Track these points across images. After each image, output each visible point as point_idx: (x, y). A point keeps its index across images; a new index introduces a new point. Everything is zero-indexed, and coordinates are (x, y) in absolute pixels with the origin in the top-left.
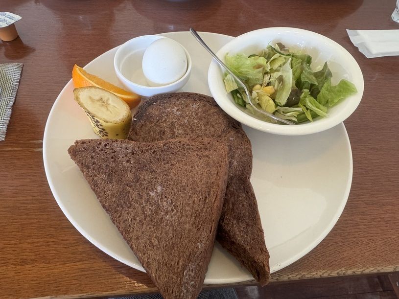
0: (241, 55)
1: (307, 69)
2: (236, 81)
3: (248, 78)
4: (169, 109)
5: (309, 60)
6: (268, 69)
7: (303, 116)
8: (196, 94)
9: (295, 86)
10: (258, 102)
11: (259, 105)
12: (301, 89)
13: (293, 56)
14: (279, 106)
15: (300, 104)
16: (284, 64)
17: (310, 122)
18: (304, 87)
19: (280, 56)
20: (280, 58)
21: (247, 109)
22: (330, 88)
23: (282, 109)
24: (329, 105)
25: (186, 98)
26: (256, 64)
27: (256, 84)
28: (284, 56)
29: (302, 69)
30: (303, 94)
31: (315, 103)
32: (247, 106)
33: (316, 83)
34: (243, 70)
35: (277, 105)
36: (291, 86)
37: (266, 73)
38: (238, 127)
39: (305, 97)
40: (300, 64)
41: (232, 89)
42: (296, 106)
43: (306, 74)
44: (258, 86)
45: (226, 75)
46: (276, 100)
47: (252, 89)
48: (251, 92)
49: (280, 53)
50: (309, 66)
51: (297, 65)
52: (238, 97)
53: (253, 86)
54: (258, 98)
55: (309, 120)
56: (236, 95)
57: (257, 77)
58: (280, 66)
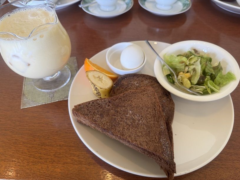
0: (173, 56)
1: (209, 65)
2: (169, 70)
3: (176, 68)
4: (133, 82)
5: (210, 60)
6: (188, 64)
7: (206, 91)
8: (148, 75)
9: (202, 74)
10: (181, 81)
11: (182, 83)
12: (206, 76)
13: (201, 57)
14: (193, 84)
15: (204, 84)
16: (197, 61)
17: (210, 94)
18: (207, 75)
19: (194, 57)
20: (195, 58)
21: (175, 85)
22: (222, 76)
23: (195, 86)
24: (221, 85)
25: (142, 77)
26: (181, 61)
27: (181, 72)
28: (197, 57)
29: (206, 65)
30: (206, 79)
31: (213, 84)
32: (175, 83)
33: (214, 73)
34: (174, 63)
35: (192, 84)
36: (200, 74)
37: (187, 66)
38: (168, 95)
39: (208, 80)
40: (205, 62)
41: (167, 74)
42: (203, 85)
43: (208, 68)
44: (181, 73)
45: (164, 66)
46: (192, 81)
47: (178, 74)
48: (177, 76)
49: (194, 55)
50: (210, 63)
51: (204, 63)
52: (170, 78)
53: (179, 73)
54: (181, 79)
55: (209, 93)
56: (169, 77)
57: (181, 68)
58: (195, 62)
